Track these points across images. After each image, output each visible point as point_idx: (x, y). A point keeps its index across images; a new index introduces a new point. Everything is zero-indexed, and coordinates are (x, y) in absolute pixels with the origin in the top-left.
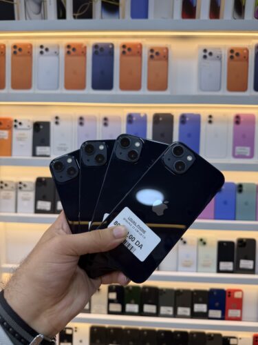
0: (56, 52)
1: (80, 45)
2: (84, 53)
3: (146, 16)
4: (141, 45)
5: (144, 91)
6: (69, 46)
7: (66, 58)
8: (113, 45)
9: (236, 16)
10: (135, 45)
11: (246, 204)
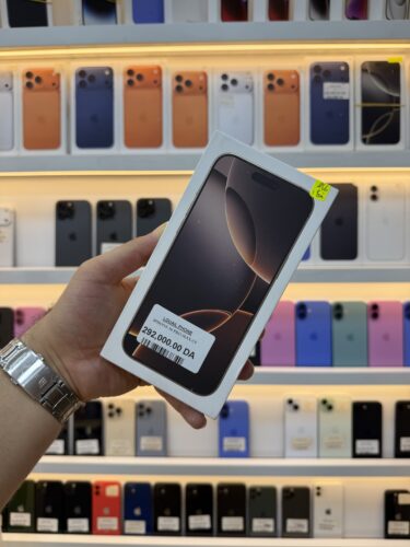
0: (7, 86)
1: (49, 72)
2: (56, 86)
3: (161, 19)
4: (159, 69)
5: (168, 149)
6: (29, 75)
7: (24, 94)
8: (110, 70)
9: (314, 15)
10: (150, 70)
11: (350, 338)
